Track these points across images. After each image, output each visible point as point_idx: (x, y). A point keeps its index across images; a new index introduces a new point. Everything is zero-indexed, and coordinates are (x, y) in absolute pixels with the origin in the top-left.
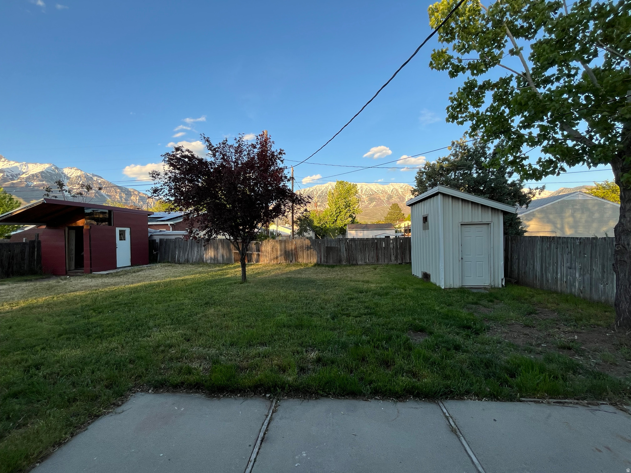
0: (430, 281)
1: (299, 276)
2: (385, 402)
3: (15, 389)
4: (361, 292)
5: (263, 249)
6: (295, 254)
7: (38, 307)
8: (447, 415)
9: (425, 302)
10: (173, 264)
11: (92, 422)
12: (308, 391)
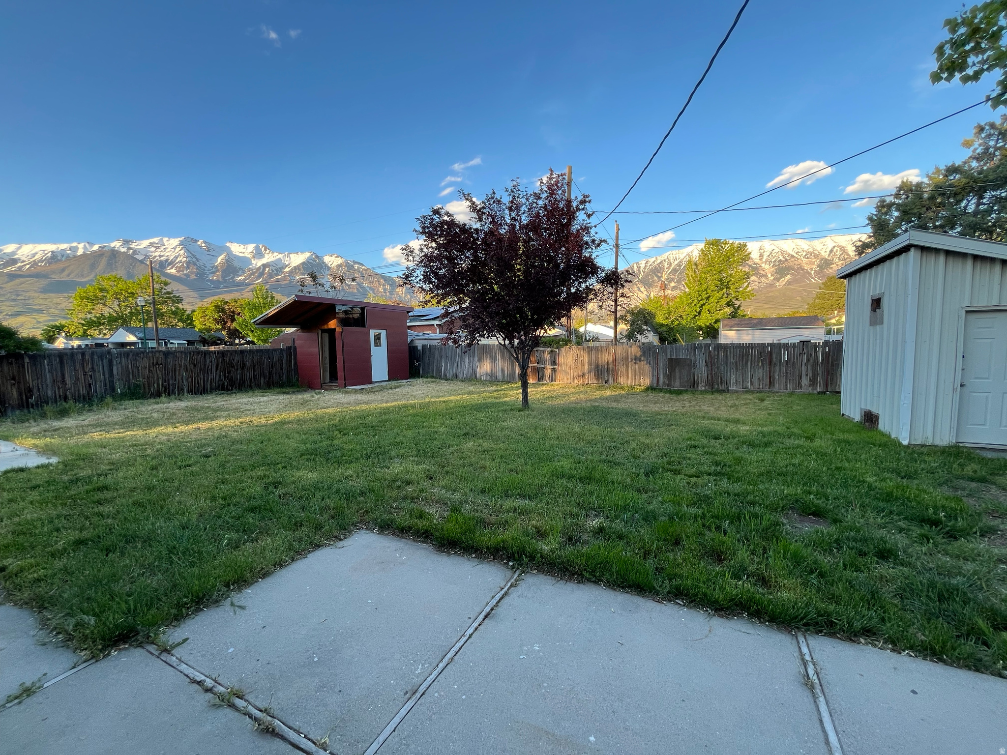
0: (877, 429)
1: (614, 405)
2: (692, 611)
3: (253, 503)
4: (716, 438)
5: (561, 360)
6: (612, 370)
7: (288, 423)
8: (807, 657)
9: (847, 465)
10: (438, 380)
11: (313, 551)
12: (567, 569)
